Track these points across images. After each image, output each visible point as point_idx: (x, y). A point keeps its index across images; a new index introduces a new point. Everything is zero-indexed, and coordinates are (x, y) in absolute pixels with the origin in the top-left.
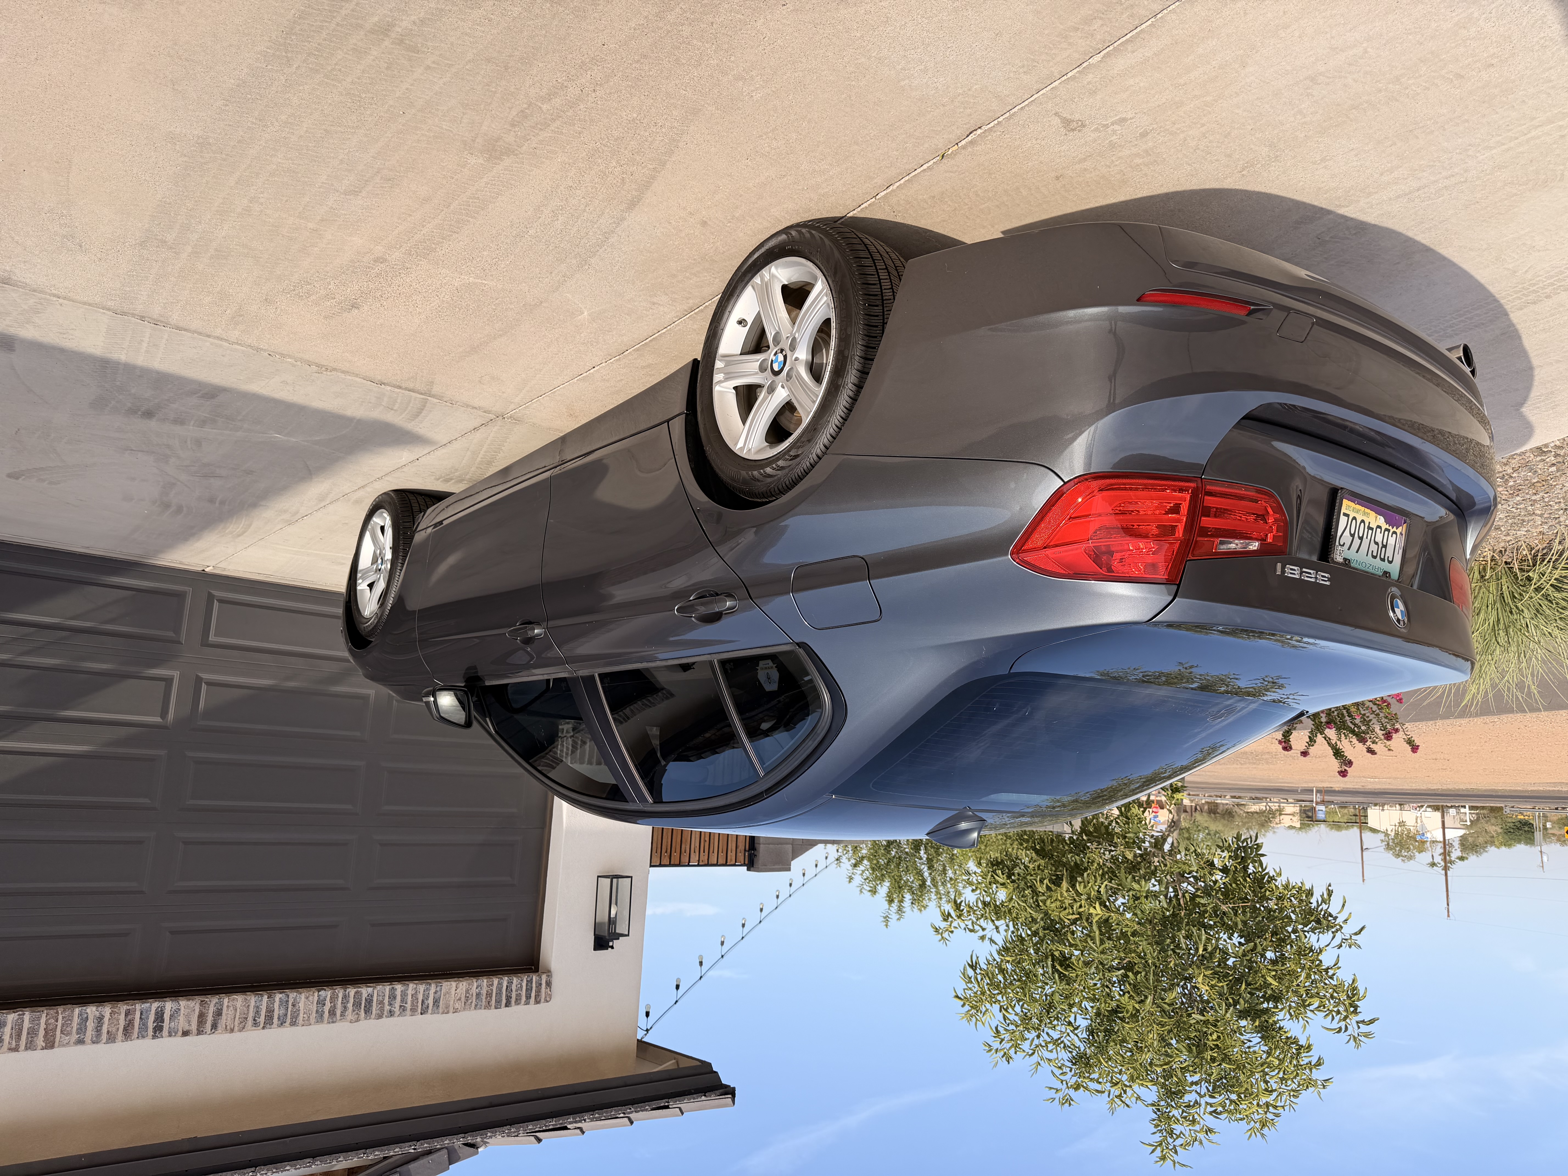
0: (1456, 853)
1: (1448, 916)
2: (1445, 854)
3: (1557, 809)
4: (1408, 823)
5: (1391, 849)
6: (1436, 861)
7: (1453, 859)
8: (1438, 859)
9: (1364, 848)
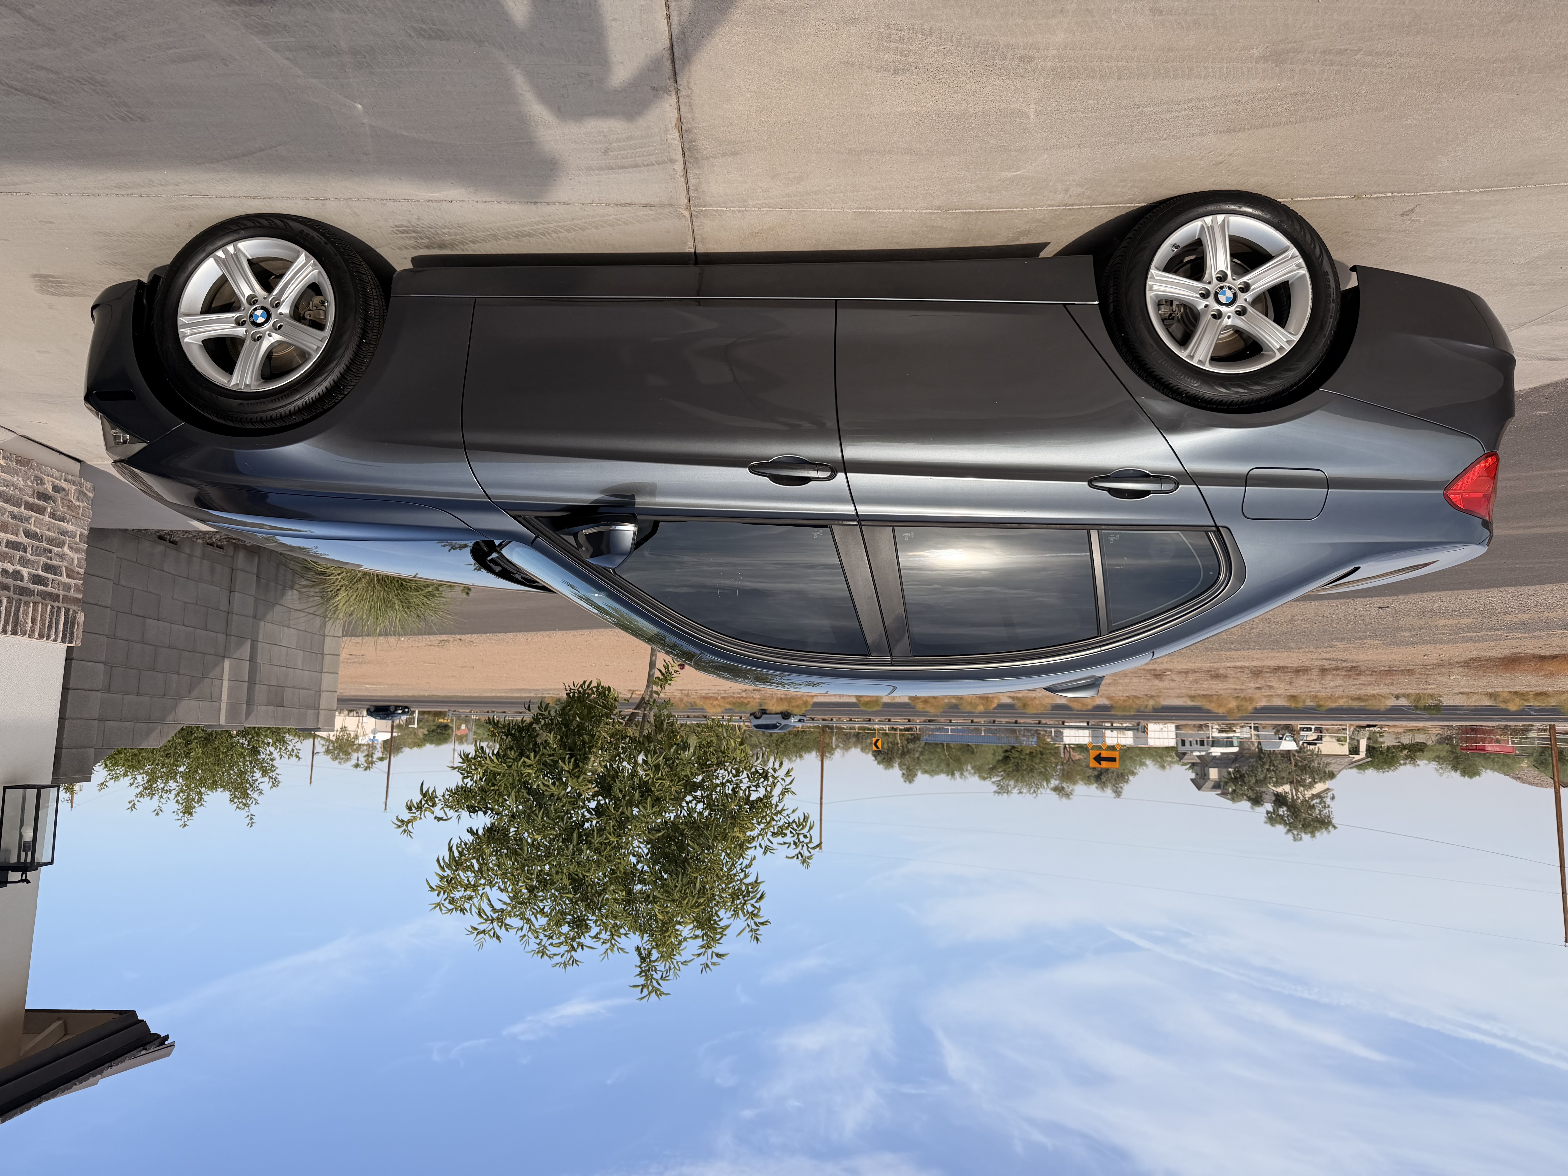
0: (378, 754)
1: (385, 809)
2: (369, 755)
3: (488, 712)
4: (349, 729)
5: (330, 753)
6: (360, 763)
7: (374, 760)
8: (362, 760)
9: (315, 752)
